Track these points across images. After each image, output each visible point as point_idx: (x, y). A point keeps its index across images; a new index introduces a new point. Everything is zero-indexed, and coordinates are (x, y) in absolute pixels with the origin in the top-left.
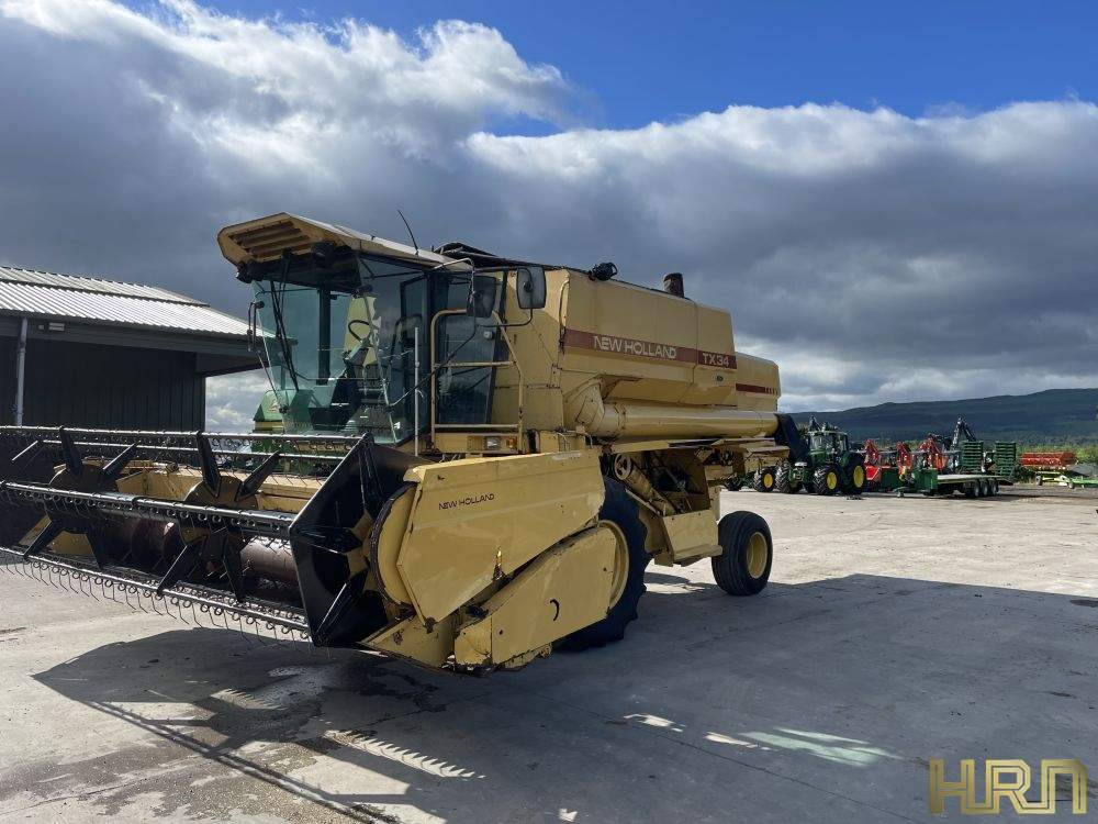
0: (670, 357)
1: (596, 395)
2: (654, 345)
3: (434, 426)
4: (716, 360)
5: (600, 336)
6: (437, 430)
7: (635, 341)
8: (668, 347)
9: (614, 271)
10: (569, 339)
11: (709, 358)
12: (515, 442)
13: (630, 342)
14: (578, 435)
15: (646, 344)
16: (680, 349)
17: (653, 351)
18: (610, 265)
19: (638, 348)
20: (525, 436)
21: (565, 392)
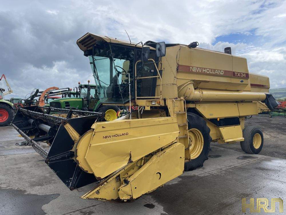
0: (221, 74)
1: (192, 87)
2: (215, 70)
3: (136, 97)
4: (240, 75)
5: (193, 67)
6: (137, 99)
7: (207, 69)
8: (220, 70)
9: (198, 44)
10: (180, 68)
11: (237, 74)
12: (160, 103)
13: (205, 69)
14: (181, 100)
15: (212, 69)
16: (225, 71)
17: (214, 72)
18: (196, 43)
19: (208, 71)
20: (163, 100)
21: (178, 86)
